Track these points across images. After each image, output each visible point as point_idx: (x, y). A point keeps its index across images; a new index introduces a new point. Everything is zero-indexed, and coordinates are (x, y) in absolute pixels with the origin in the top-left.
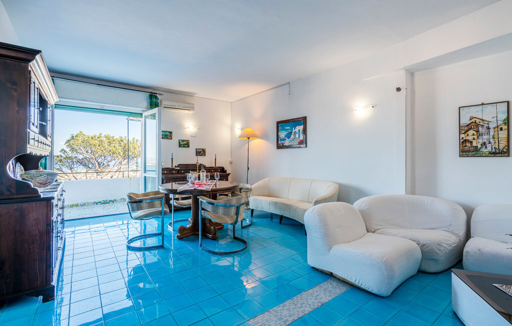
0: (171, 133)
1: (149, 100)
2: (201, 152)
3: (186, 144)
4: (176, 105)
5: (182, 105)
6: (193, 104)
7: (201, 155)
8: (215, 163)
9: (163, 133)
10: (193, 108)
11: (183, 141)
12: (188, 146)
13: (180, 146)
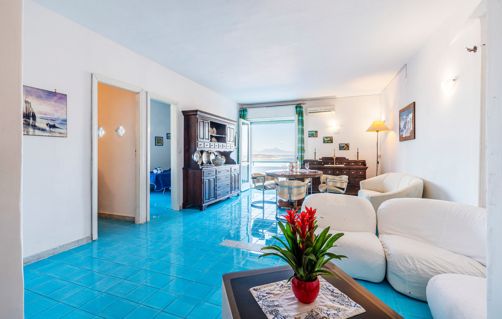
0: (316, 132)
1: (295, 110)
2: (344, 147)
3: (329, 141)
4: (318, 109)
5: (323, 108)
6: (334, 105)
7: (345, 150)
8: (358, 157)
9: (310, 133)
10: (333, 109)
11: (327, 138)
12: (332, 142)
13: (324, 142)
